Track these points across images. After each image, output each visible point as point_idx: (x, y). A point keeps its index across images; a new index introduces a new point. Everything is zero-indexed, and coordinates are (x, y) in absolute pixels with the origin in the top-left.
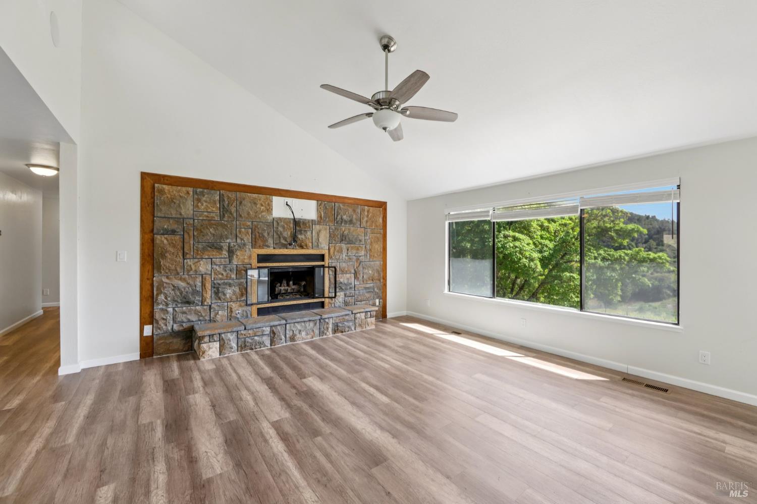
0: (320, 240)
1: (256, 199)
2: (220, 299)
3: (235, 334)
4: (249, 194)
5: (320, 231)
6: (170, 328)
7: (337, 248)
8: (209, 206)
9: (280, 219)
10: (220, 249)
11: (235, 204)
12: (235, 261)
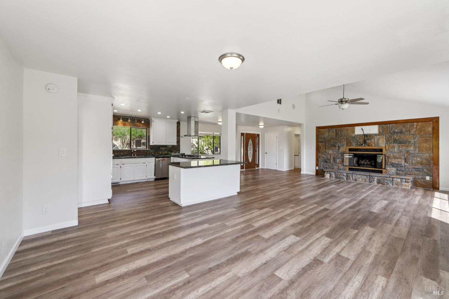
0: (379, 143)
1: (348, 129)
2: (335, 162)
3: (334, 173)
4: (345, 128)
5: (379, 138)
6: (322, 168)
7: (391, 146)
8: (333, 133)
9: (358, 135)
10: (335, 146)
11: (340, 132)
12: (340, 151)
